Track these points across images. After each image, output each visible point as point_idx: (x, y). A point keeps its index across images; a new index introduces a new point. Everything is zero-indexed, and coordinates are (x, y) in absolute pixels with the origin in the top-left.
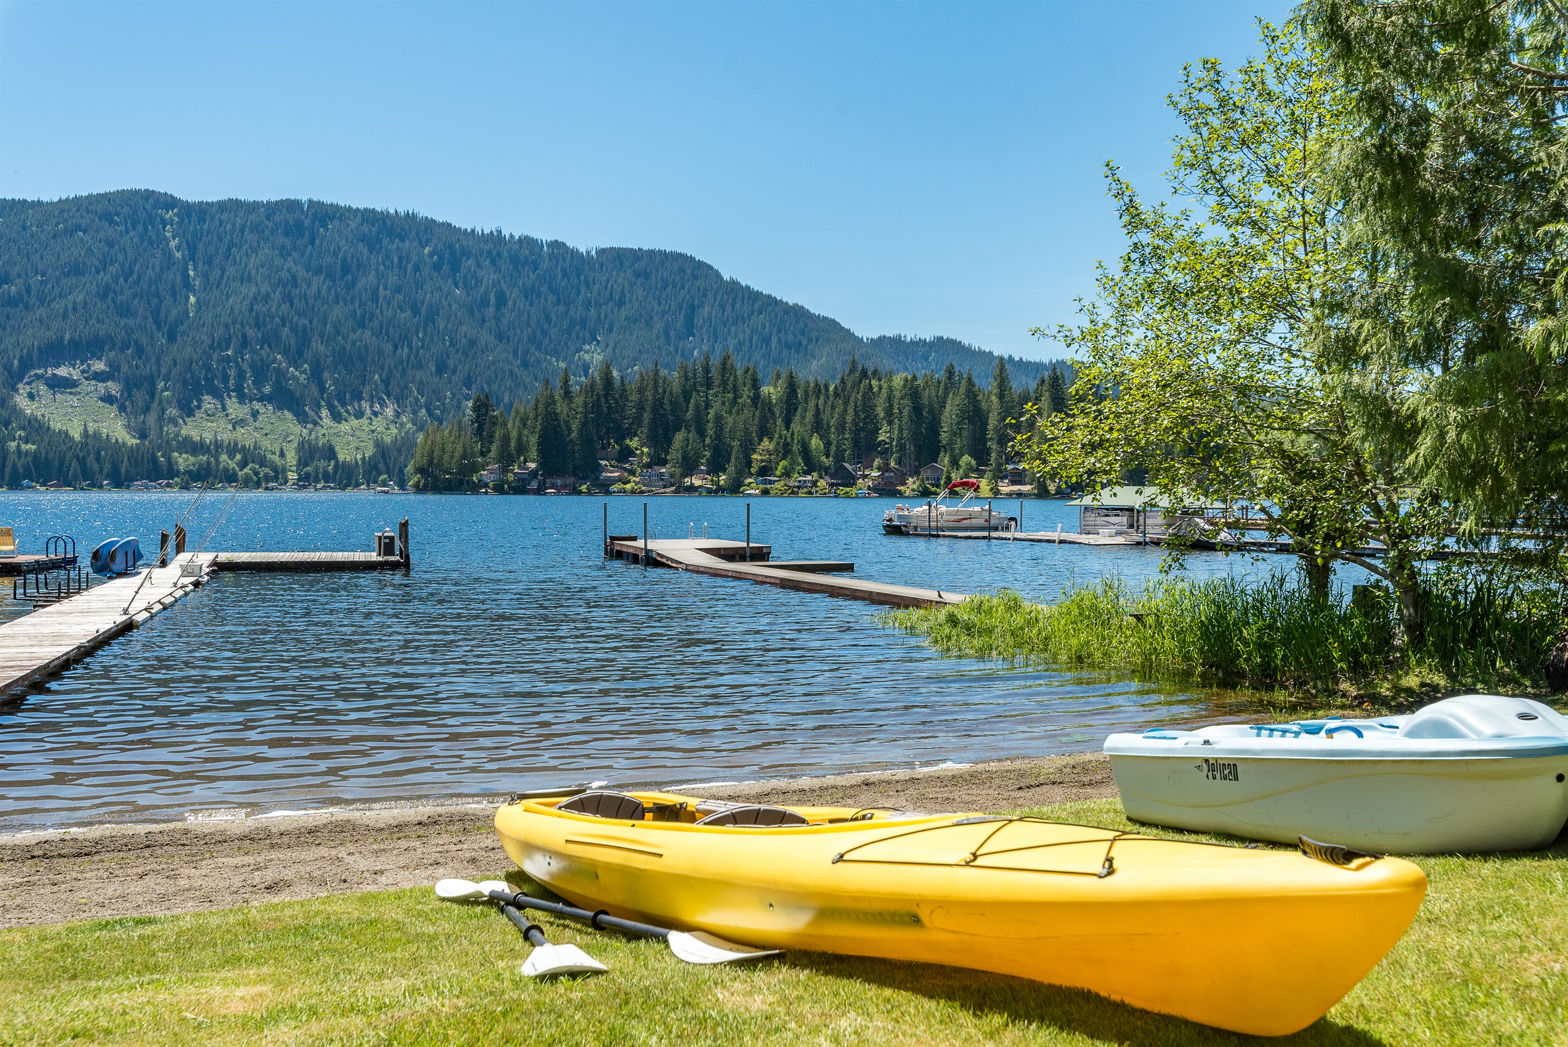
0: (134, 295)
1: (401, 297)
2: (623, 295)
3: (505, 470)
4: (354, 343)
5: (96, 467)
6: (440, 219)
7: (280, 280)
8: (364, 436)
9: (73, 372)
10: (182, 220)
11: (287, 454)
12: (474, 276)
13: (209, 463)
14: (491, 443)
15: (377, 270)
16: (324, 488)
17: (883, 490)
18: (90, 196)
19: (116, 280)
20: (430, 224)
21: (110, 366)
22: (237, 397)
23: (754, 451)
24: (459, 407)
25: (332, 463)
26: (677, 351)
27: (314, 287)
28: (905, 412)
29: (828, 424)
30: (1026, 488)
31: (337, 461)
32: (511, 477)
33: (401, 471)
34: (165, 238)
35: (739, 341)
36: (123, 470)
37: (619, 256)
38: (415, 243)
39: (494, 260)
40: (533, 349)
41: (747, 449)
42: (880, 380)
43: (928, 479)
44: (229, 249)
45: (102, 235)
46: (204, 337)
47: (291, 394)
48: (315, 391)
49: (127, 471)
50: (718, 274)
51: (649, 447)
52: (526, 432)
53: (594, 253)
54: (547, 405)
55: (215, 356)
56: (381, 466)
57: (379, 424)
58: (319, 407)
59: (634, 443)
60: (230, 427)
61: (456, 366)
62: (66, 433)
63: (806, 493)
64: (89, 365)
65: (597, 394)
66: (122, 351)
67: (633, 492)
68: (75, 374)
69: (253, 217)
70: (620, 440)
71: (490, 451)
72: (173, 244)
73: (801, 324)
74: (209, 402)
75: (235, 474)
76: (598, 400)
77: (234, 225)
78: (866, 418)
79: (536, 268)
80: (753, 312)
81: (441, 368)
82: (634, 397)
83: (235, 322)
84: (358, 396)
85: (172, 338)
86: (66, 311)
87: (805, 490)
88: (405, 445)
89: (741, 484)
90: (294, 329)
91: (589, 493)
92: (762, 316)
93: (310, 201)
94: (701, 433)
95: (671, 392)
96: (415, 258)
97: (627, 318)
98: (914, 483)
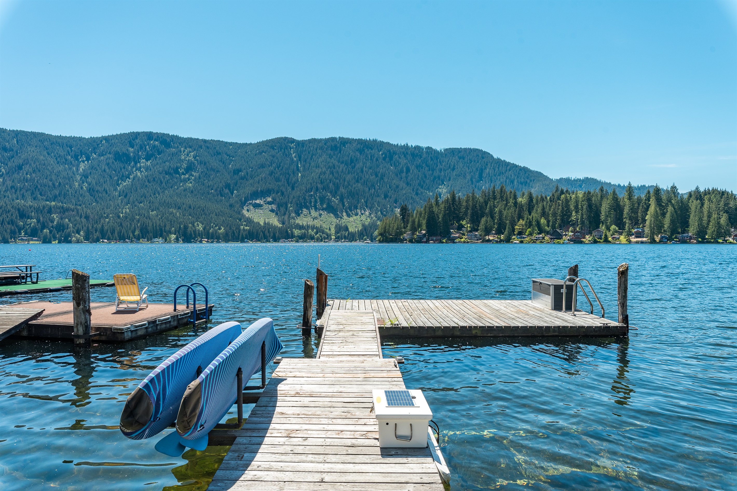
0: (281, 174)
1: (371, 171)
2: (454, 166)
3: (413, 234)
4: (355, 188)
5: (268, 234)
6: (385, 141)
7: (329, 166)
8: (358, 222)
9: (261, 202)
10: (297, 147)
11: (331, 229)
12: (398, 162)
13: (305, 233)
14: (408, 223)
15: (363, 161)
16: (344, 241)
17: (575, 240)
18: (267, 140)
19: (275, 169)
20: (382, 143)
21: (273, 199)
22: (315, 209)
23: (516, 225)
24: (392, 211)
25: (347, 232)
26: (476, 187)
27: (341, 168)
28: (585, 207)
29: (548, 213)
30: (644, 239)
31: (349, 232)
32: (415, 236)
33: (372, 235)
34: (291, 154)
35: (501, 183)
36: (277, 236)
37: (453, 151)
38: (376, 150)
39: (405, 155)
40: (420, 188)
41: (513, 224)
42: (569, 194)
43: (596, 236)
44: (312, 156)
45: (270, 154)
46: (304, 188)
47: (333, 207)
48: (341, 207)
49: (278, 236)
50: (492, 156)
51: (470, 224)
52: (421, 219)
53: (443, 150)
54: (430, 208)
55: (307, 195)
56: (364, 233)
57: (363, 218)
58: (342, 212)
59: (464, 223)
60: (312, 220)
61: (391, 196)
62: (259, 223)
63: (540, 242)
64: (266, 199)
65: (450, 203)
66: (277, 194)
67: (464, 242)
68: (262, 202)
69: (320, 144)
70: (458, 221)
71: (407, 226)
72: (293, 155)
73: (527, 174)
74: (305, 211)
75: (314, 236)
76: (450, 205)
77: (314, 147)
78: (567, 210)
79: (421, 157)
80: (506, 171)
81: (386, 196)
82: (464, 204)
83: (314, 182)
84: (356, 208)
85: (293, 189)
86: (259, 180)
87: (539, 241)
88: (373, 226)
89: (510, 239)
90: (334, 184)
91: (446, 242)
92: (511, 172)
93: (340, 137)
94: (492, 217)
95: (480, 202)
96: (376, 156)
97: (456, 175)
98: (589, 237)
